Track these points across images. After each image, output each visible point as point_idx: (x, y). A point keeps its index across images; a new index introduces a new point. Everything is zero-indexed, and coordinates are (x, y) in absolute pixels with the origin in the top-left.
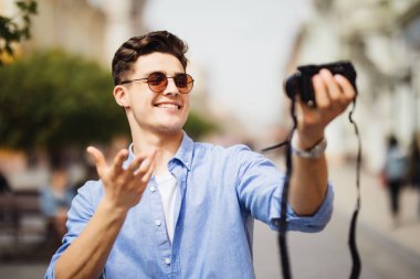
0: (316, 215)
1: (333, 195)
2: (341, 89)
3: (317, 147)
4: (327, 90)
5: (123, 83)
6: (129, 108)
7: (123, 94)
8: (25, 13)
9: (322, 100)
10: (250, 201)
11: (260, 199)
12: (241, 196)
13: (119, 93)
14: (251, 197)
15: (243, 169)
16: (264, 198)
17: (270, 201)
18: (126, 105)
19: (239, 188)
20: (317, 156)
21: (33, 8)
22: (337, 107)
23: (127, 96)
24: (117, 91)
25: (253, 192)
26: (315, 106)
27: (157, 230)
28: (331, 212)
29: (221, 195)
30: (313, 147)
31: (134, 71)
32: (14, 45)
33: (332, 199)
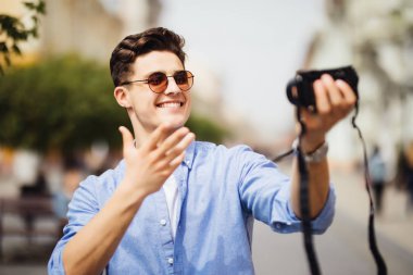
0: (318, 219)
1: (334, 198)
2: (342, 94)
3: (319, 151)
4: (328, 95)
5: (123, 84)
6: (131, 108)
7: (124, 94)
8: (34, 12)
9: (323, 105)
10: (252, 203)
11: (262, 201)
12: (243, 197)
13: (120, 94)
14: (253, 199)
15: (246, 169)
16: (266, 200)
17: (272, 203)
18: (127, 106)
19: (241, 189)
20: (318, 160)
21: (41, 8)
22: (339, 113)
23: (128, 97)
24: (117, 92)
25: (255, 194)
26: (316, 111)
27: (161, 229)
28: (332, 215)
29: (224, 196)
30: (314, 151)
31: (133, 73)
32: (22, 45)
33: (334, 203)
